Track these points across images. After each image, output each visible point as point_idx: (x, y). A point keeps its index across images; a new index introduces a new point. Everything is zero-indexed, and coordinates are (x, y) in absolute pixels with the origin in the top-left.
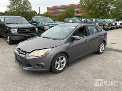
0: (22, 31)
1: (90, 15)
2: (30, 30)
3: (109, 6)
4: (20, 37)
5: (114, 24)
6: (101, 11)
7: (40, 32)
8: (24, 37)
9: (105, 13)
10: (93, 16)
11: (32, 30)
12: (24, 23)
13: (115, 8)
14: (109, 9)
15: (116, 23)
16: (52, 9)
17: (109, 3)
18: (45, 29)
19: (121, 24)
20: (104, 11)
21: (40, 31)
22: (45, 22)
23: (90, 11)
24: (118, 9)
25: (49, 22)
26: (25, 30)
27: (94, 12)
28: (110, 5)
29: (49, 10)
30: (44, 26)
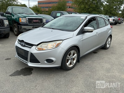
1: (82, 10)
3: (102, 0)
6: (94, 6)
7: (15, 26)
9: (98, 8)
10: (85, 11)
13: (108, 4)
14: (102, 4)
15: (109, 19)
16: (44, 3)
18: (20, 22)
19: (114, 20)
20: (97, 6)
21: (15, 24)
23: (82, 6)
24: (110, 5)
25: (28, 13)
27: (87, 7)
29: (40, 4)
30: (19, 18)
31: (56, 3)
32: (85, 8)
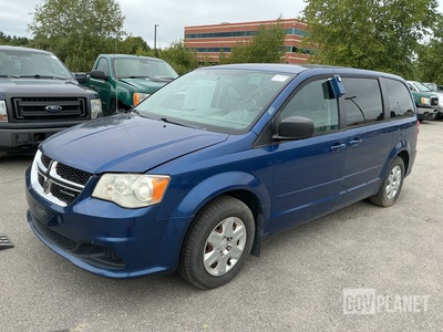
0: (26, 108)
2: (64, 108)
3: (414, 30)
4: (17, 136)
5: (426, 101)
6: (383, 49)
8: (36, 134)
9: (397, 58)
11: (75, 107)
12: (52, 78)
13: (440, 39)
14: (411, 42)
15: (437, 99)
16: (204, 36)
17: (412, 20)
20: (391, 50)
22: (143, 78)
23: (341, 48)
25: (158, 77)
26: (43, 108)
27: (357, 52)
28: (419, 29)
29: (193, 36)
30: (132, 93)
31: (248, 33)
32: (351, 54)
